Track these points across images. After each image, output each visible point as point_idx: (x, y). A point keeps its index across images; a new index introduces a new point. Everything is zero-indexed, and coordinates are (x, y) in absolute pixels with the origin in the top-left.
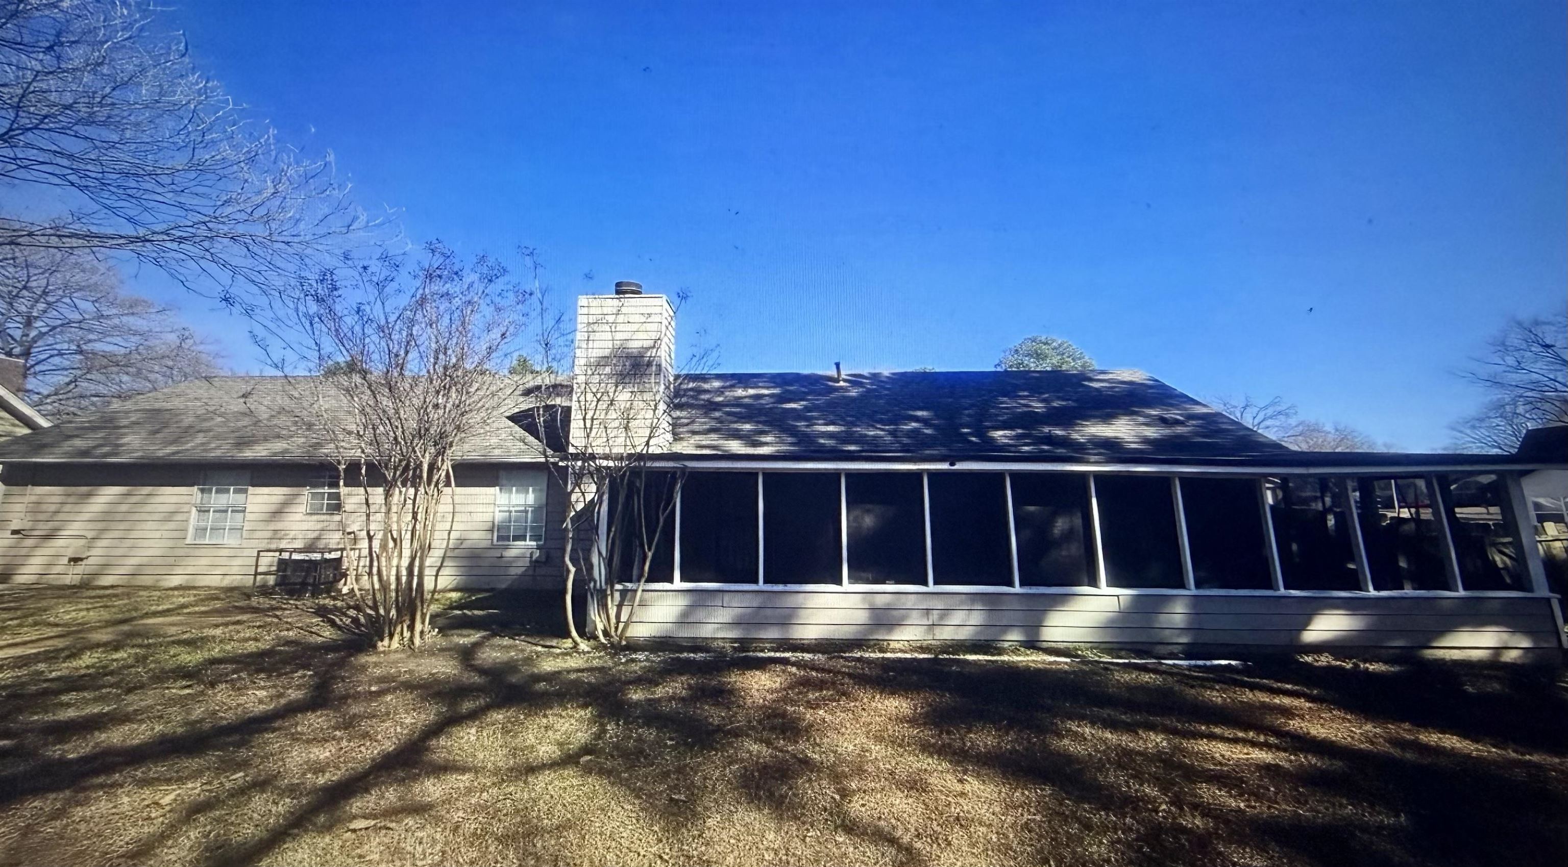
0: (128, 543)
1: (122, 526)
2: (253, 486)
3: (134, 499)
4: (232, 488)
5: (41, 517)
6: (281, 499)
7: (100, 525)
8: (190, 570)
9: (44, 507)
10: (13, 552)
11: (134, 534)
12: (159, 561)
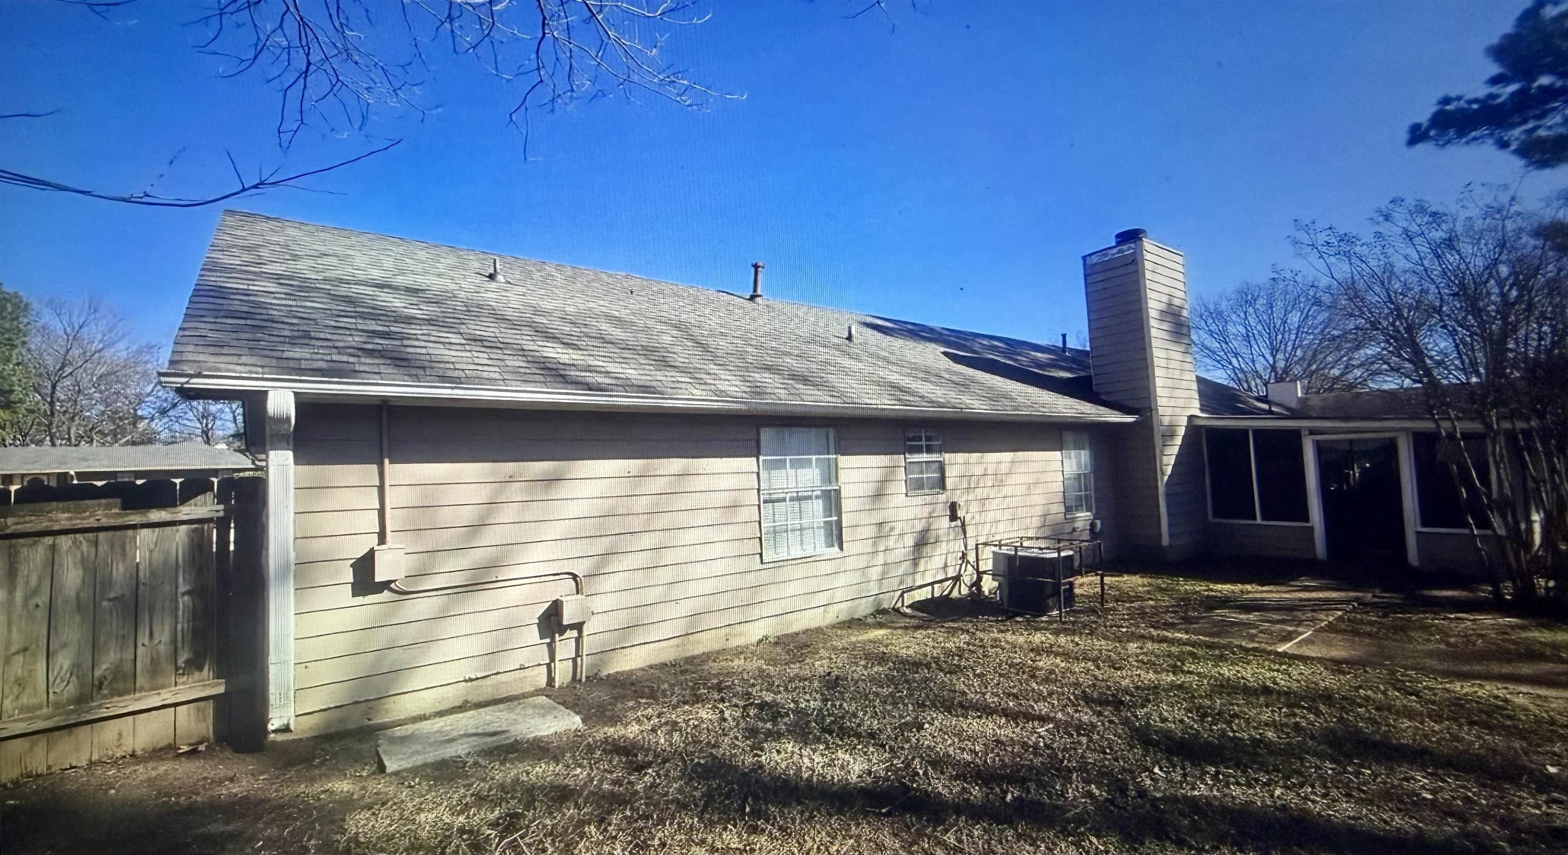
0: (664, 575)
1: (648, 541)
2: (842, 455)
3: (656, 485)
4: (814, 457)
5: (444, 538)
6: (877, 475)
7: (600, 546)
8: (772, 609)
9: (445, 516)
10: (382, 637)
11: (670, 557)
12: (723, 601)
